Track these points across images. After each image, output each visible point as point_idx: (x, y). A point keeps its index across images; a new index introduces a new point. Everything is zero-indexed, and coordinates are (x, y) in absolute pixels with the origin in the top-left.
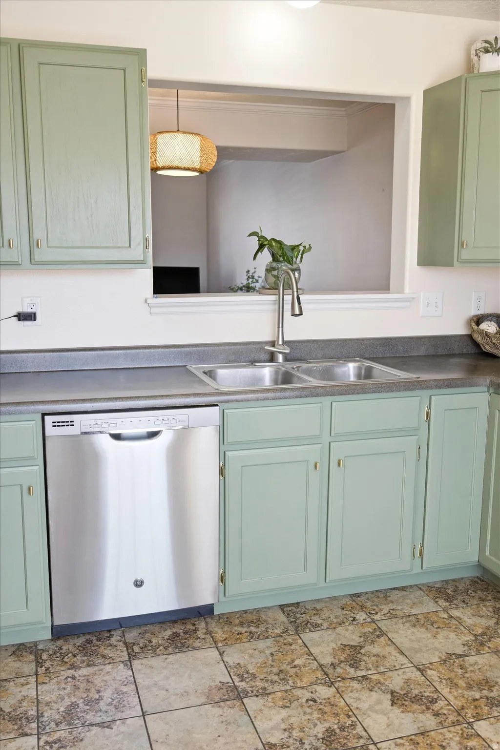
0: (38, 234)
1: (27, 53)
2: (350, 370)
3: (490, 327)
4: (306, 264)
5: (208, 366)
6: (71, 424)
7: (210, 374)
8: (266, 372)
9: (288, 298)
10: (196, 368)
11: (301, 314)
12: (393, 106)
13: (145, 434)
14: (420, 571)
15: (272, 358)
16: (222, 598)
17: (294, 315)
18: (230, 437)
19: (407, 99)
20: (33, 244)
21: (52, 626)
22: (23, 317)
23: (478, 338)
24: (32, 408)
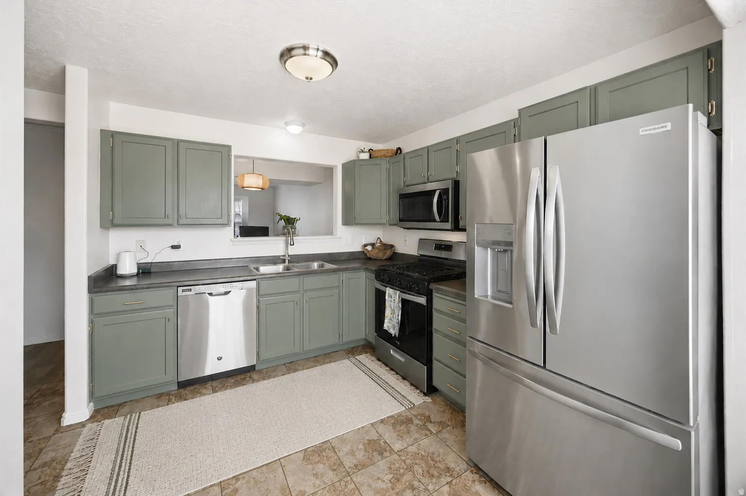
0: (182, 212)
1: (181, 144)
2: (315, 265)
3: (369, 248)
4: (298, 225)
5: (255, 266)
6: (190, 290)
7: (257, 269)
8: (280, 268)
9: (289, 238)
10: (252, 266)
11: (293, 245)
12: (332, 168)
13: (223, 293)
14: (342, 343)
15: (284, 261)
16: (258, 362)
17: (291, 245)
18: (261, 293)
19: (336, 166)
20: (179, 217)
21: (178, 382)
22: (174, 247)
23: (365, 252)
24: (174, 284)
